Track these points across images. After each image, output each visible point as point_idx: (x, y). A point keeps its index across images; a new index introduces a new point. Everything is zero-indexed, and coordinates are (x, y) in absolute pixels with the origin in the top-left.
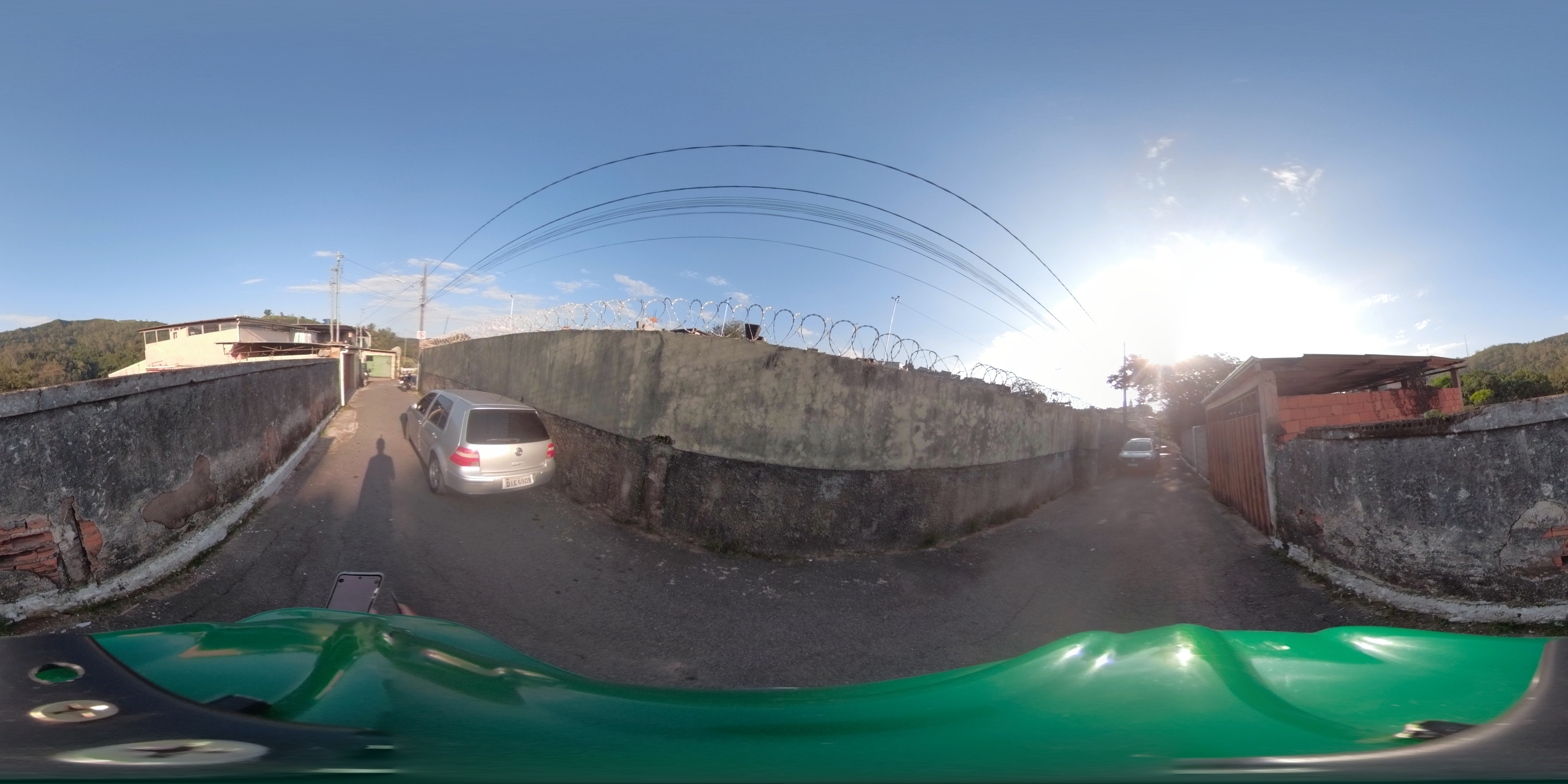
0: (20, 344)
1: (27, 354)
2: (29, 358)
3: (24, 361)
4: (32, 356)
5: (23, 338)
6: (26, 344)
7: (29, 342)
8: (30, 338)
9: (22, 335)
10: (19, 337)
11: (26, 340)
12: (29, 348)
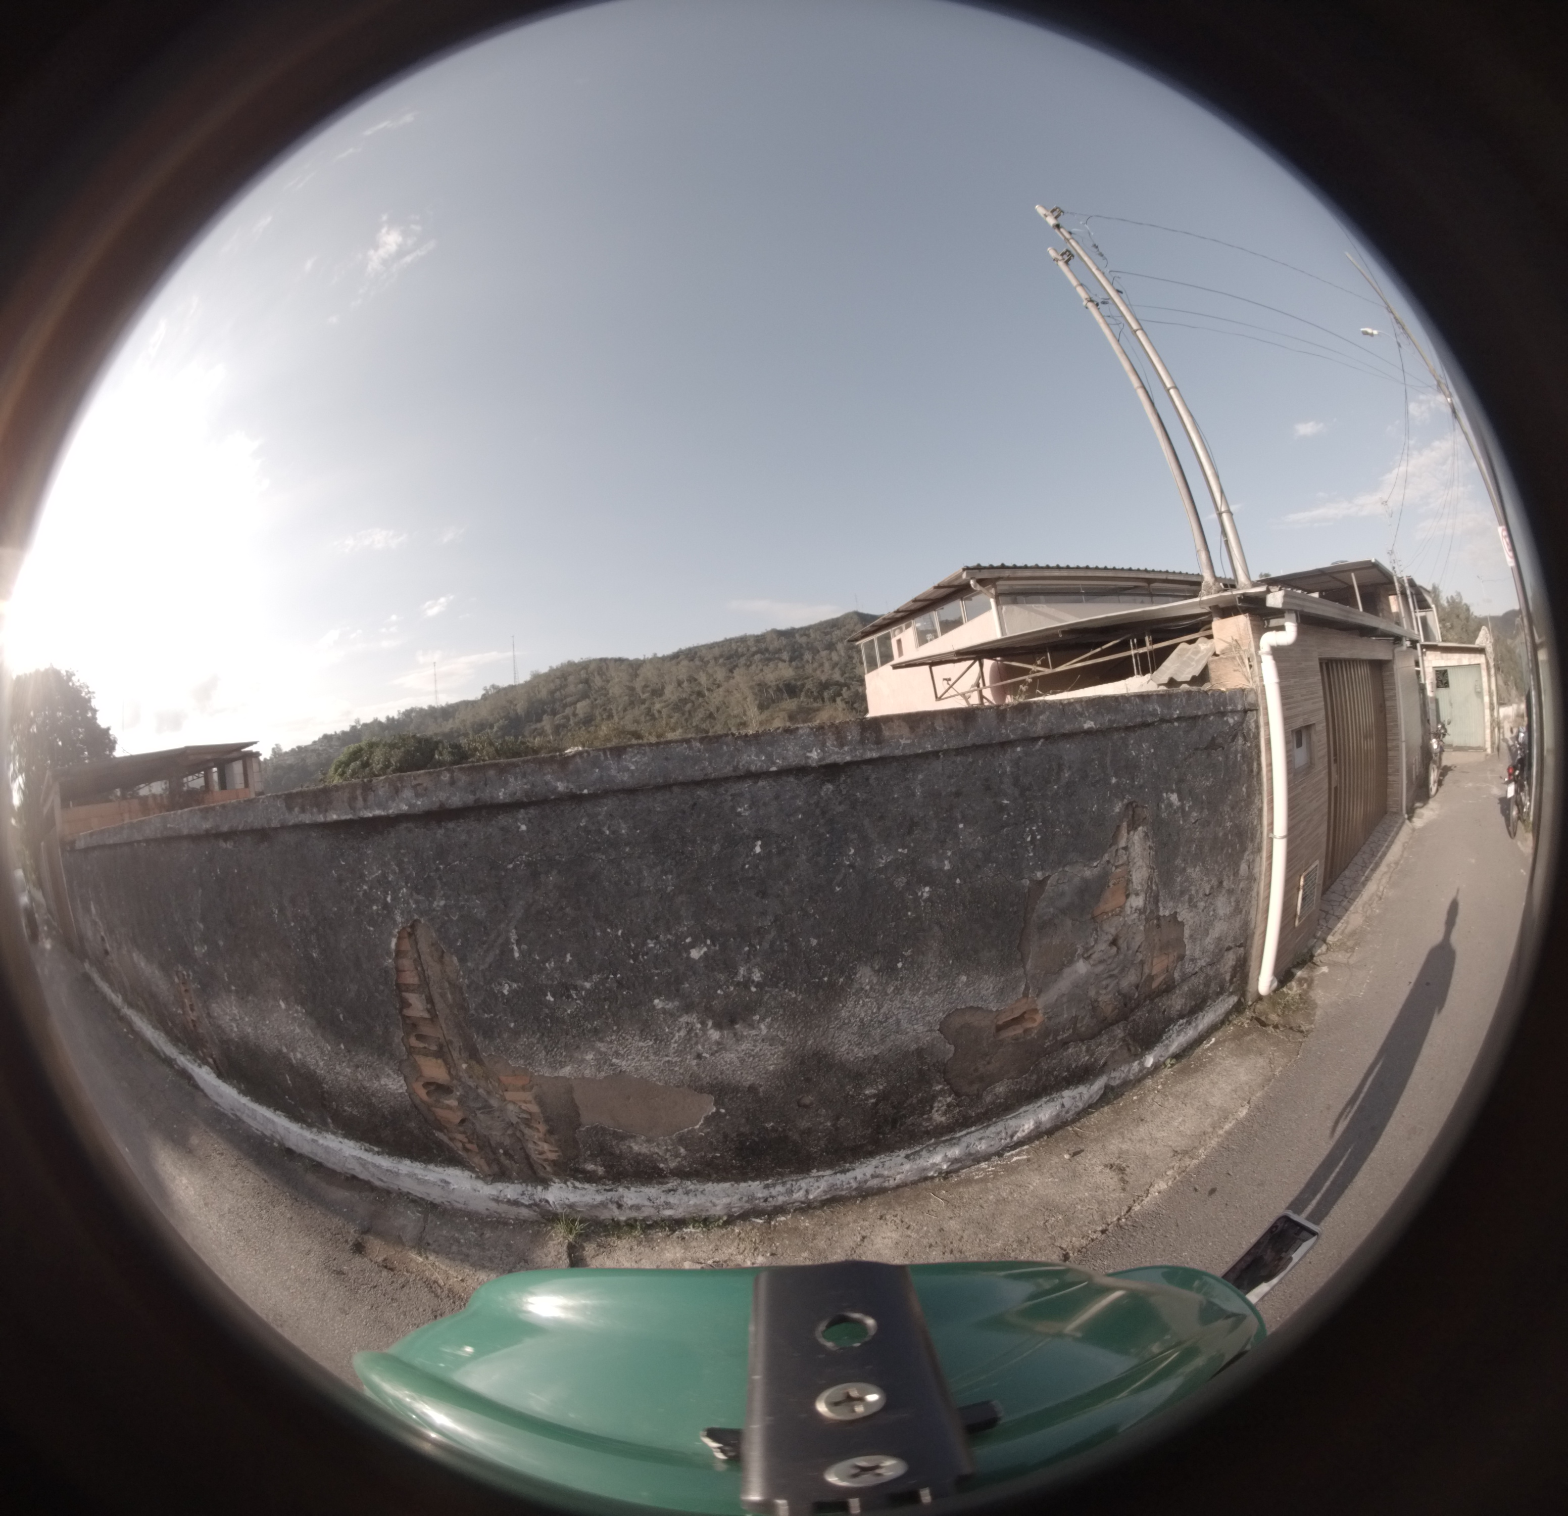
0: (771, 665)
1: (781, 685)
2: (785, 695)
3: (773, 701)
4: (791, 689)
5: (779, 651)
6: (781, 665)
7: (791, 660)
8: (794, 651)
9: (776, 644)
10: (771, 648)
11: (785, 656)
12: (786, 672)
